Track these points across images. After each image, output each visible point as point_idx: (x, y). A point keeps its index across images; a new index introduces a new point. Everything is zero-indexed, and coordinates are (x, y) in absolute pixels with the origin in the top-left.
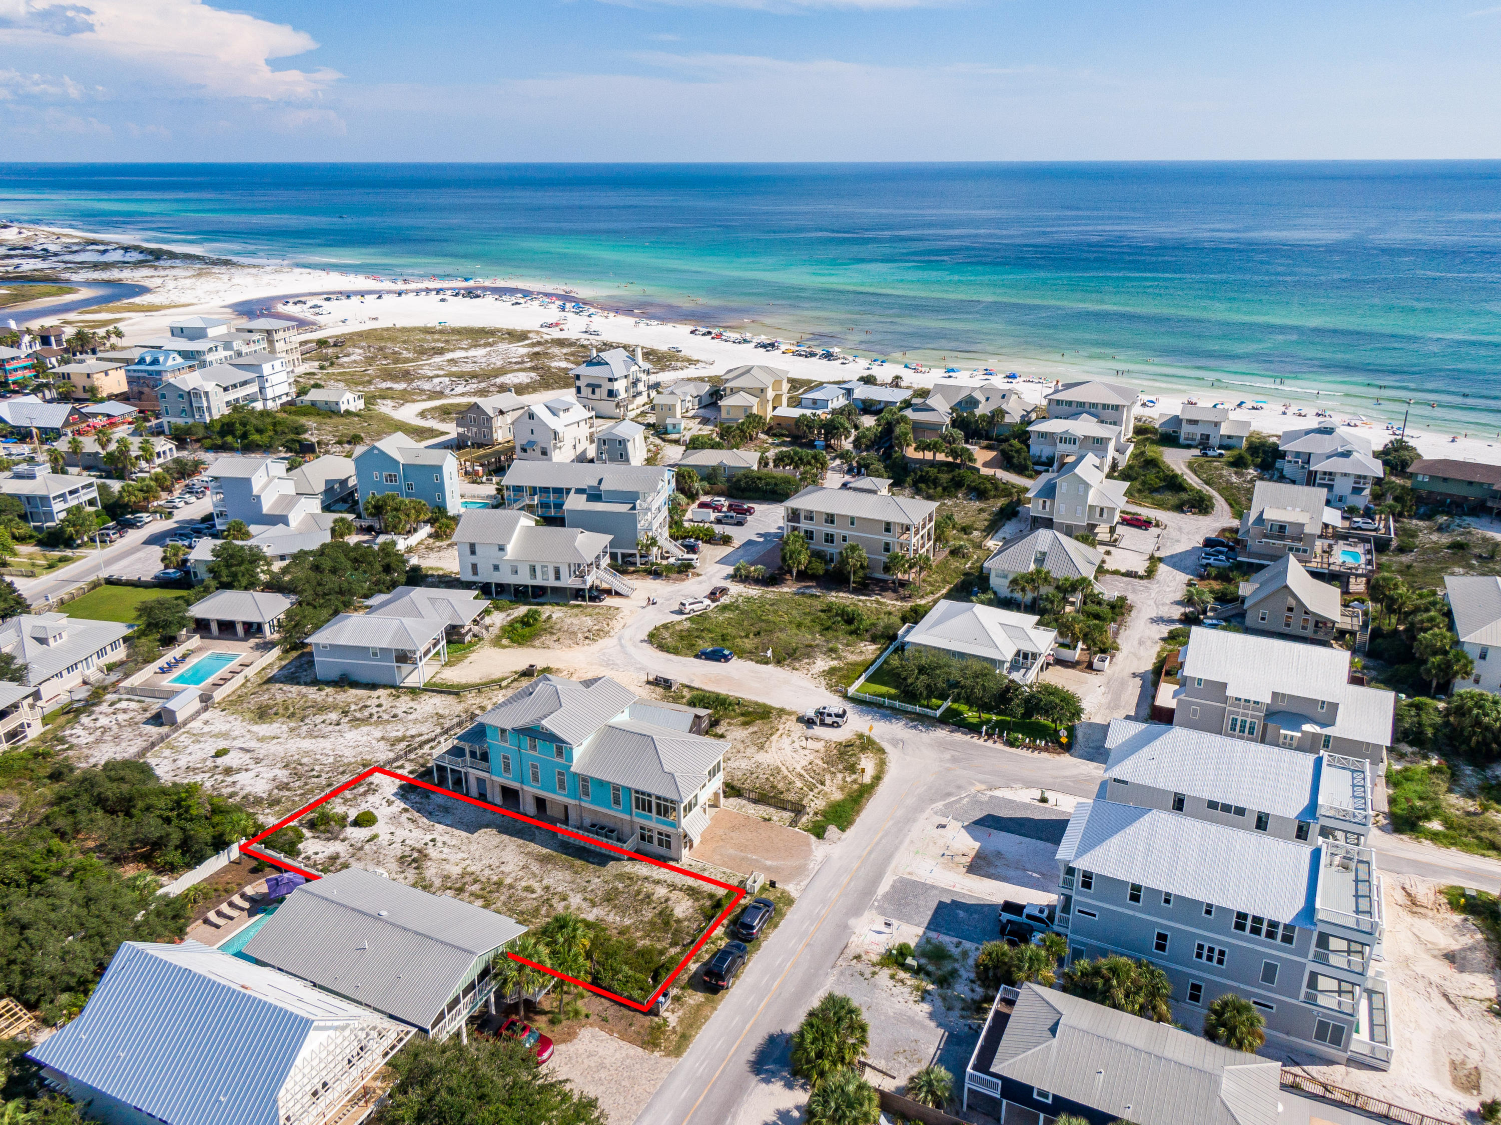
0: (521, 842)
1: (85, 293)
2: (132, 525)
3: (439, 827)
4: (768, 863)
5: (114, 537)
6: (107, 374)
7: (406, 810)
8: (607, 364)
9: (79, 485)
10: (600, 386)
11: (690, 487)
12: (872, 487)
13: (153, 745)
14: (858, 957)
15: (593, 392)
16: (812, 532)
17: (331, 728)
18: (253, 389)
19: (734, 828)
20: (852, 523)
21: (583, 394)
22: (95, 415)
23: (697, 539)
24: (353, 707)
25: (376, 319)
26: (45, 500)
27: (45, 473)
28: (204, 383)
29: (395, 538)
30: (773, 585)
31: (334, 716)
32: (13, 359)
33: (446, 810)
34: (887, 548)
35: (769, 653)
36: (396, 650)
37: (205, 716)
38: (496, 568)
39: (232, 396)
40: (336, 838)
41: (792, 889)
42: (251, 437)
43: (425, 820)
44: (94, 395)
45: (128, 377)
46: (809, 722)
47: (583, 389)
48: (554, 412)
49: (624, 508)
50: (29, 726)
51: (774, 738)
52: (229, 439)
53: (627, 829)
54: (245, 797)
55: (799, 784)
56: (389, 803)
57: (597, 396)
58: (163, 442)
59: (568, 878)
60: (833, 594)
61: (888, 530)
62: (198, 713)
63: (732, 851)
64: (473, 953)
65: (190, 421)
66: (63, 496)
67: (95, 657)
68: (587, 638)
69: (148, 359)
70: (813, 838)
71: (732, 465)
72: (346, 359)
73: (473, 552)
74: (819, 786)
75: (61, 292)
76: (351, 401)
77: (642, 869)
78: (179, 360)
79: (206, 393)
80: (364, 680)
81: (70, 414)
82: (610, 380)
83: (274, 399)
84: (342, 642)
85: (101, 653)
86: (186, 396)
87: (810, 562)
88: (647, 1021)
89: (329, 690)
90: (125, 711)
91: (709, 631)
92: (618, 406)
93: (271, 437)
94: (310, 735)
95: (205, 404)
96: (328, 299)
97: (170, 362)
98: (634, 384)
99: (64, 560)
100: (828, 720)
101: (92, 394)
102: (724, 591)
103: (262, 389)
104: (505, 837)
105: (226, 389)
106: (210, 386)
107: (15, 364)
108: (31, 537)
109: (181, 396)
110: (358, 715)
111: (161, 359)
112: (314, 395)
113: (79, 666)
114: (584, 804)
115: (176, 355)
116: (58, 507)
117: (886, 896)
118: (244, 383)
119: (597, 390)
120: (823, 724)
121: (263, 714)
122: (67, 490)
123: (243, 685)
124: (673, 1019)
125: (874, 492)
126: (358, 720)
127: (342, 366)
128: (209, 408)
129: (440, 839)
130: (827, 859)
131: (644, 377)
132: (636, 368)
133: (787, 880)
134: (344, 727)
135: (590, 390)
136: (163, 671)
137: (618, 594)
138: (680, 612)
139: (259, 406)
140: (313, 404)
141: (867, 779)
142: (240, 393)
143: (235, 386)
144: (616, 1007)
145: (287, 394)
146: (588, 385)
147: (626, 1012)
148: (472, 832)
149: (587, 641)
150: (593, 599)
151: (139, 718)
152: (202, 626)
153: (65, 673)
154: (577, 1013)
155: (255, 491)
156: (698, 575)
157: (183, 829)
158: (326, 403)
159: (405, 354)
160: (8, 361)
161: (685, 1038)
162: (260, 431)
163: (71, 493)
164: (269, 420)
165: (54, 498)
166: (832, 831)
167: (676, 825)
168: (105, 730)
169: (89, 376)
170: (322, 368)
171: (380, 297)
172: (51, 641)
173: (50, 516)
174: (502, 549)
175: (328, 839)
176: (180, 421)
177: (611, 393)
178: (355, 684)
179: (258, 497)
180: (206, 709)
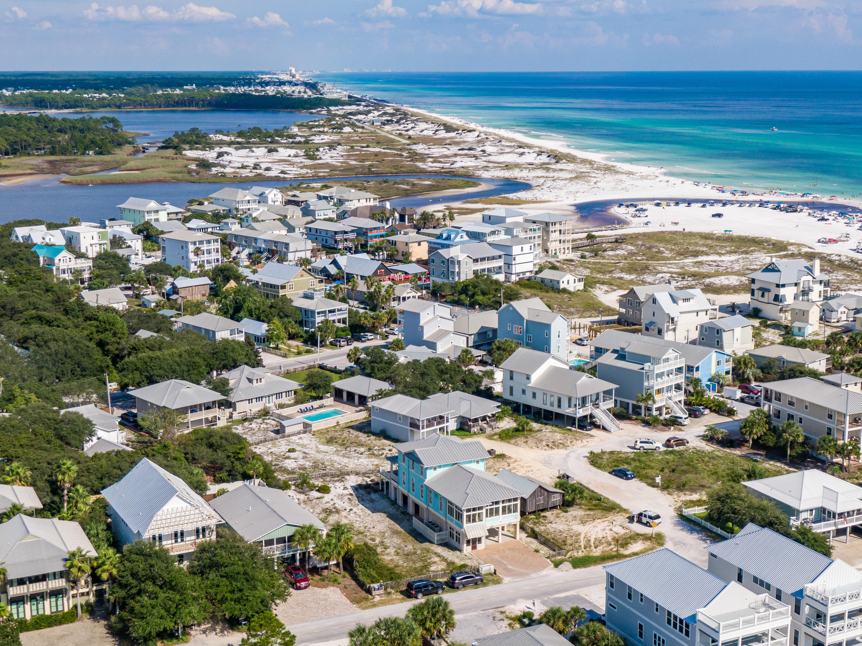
0: (392, 522)
1: (483, 187)
2: (359, 339)
3: (361, 506)
4: (510, 567)
5: (342, 343)
6: (419, 244)
7: (351, 494)
8: (779, 271)
9: (336, 308)
10: (769, 291)
11: (744, 373)
12: (839, 382)
13: (265, 441)
14: (502, 613)
15: (763, 296)
16: (779, 412)
17: (356, 455)
18: (500, 263)
19: (510, 549)
20: (806, 407)
21: (755, 297)
22: (397, 271)
23: (706, 407)
24: (376, 448)
25: (676, 224)
26: (313, 312)
27: (319, 297)
28: (460, 254)
29: (495, 369)
30: (729, 447)
31: (362, 449)
32: (375, 228)
33: (372, 501)
34: (829, 432)
35: (658, 480)
36: (412, 418)
37: (302, 435)
38: (524, 392)
39: (479, 266)
40: (303, 493)
41: (506, 580)
42: (476, 297)
43: (357, 502)
44: (407, 259)
45: (430, 247)
46: (631, 519)
47: (756, 292)
48: (674, 300)
49: (635, 367)
50: (219, 419)
51: (599, 521)
52: (463, 297)
53: (444, 527)
54: (281, 467)
55: (582, 544)
56: (345, 488)
57: (765, 300)
58: (409, 290)
59: (399, 542)
60: (772, 462)
61: (830, 417)
62: (299, 433)
63: (496, 557)
64: (286, 521)
65: (446, 281)
66: (324, 312)
67: (274, 397)
68: (548, 445)
69: (445, 235)
70: (552, 565)
71: (789, 359)
72: (611, 253)
73: (511, 378)
74: (593, 548)
75: (475, 185)
76: (571, 282)
77: (440, 550)
78: (466, 238)
79: (459, 262)
80: (393, 436)
81: (379, 268)
82: (778, 286)
83: (518, 274)
84: (384, 407)
85: (279, 395)
86: (446, 263)
87: (765, 434)
88: (363, 594)
89: (372, 437)
90: (267, 424)
91: (640, 461)
92: (781, 310)
93: (489, 299)
94: (344, 456)
95: (457, 270)
96: (658, 205)
97: (458, 239)
98: (805, 293)
99: (308, 352)
100: (644, 520)
101: (406, 258)
102: (681, 442)
103: (509, 265)
104: (388, 519)
105: (476, 261)
106: (462, 257)
107: (375, 233)
108: (302, 337)
109: (443, 262)
110: (376, 452)
111: (453, 236)
112: (547, 274)
113: (264, 399)
114: (430, 509)
115: (464, 234)
116: (319, 319)
117: (556, 598)
118: (493, 258)
119: (766, 294)
120: (640, 521)
121: (330, 441)
122: (327, 309)
123: (334, 427)
124: (377, 598)
125: (838, 385)
126: (374, 454)
127: (603, 258)
128: (459, 273)
129: (355, 509)
130: (547, 575)
131: (818, 288)
132: (810, 278)
133: (507, 576)
134: (364, 456)
135: (760, 293)
136: (302, 411)
137: (604, 429)
138: (634, 448)
139: (501, 277)
140: (543, 280)
141: (626, 552)
142: (486, 265)
143: (483, 259)
144: (356, 586)
145: (531, 272)
146: (760, 289)
147: (359, 589)
148: (373, 512)
149: (546, 447)
150: (581, 427)
151: (272, 429)
152: (338, 394)
153: (254, 400)
154: (335, 580)
155: (421, 324)
156: (680, 430)
157: (232, 463)
158: (551, 281)
159: (667, 254)
160: (371, 230)
161: (374, 606)
162: (484, 294)
163: (330, 312)
164: (494, 287)
165: (319, 313)
166: (567, 565)
167: (461, 527)
168: (252, 429)
169: (407, 244)
170: (583, 257)
171: (704, 206)
172: (255, 382)
173: (314, 323)
174: (528, 378)
175: (300, 492)
176: (439, 281)
177: (777, 298)
178: (387, 437)
179: (422, 327)
180: (305, 432)
